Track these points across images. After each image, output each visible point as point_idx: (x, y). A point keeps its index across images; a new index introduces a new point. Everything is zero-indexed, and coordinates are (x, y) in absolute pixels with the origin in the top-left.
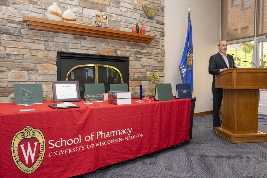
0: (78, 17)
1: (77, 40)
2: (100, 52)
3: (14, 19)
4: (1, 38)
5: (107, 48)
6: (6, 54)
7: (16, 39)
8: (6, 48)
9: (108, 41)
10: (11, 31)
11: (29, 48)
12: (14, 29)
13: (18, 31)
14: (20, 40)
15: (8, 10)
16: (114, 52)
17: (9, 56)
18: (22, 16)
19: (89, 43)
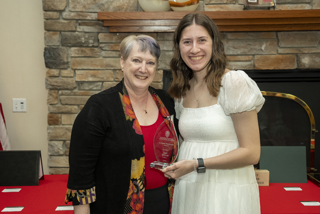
2: (256, 65)
3: (86, 17)
4: (68, 54)
5: (276, 53)
6: (76, 82)
7: (91, 54)
8: (76, 71)
9: (277, 36)
10: (83, 40)
11: (112, 68)
12: (88, 36)
13: (93, 38)
14: (97, 55)
15: (77, 3)
16: (294, 59)
17: (80, 85)
18: (100, 9)
19: (231, 47)
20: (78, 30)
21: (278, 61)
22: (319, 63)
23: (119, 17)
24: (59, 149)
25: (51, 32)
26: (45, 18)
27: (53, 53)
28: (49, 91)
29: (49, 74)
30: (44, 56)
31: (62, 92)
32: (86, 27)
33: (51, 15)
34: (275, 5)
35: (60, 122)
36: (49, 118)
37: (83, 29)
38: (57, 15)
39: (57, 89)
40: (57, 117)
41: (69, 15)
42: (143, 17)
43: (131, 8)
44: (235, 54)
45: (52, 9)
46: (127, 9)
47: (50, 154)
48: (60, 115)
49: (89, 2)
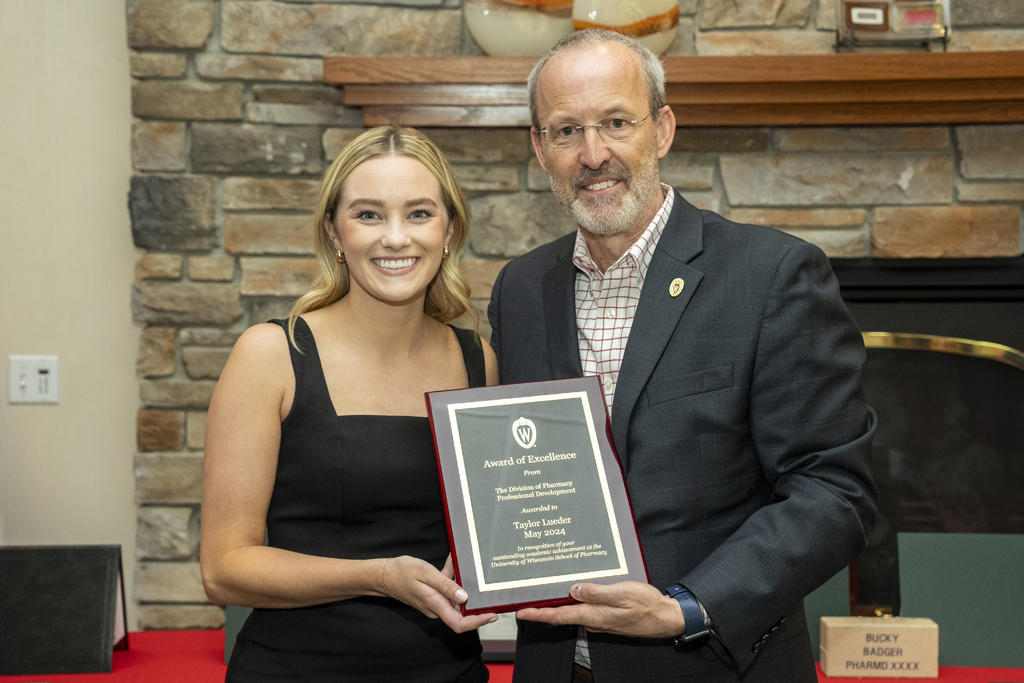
1: (693, 162)
2: (880, 241)
3: (281, 71)
4: (214, 202)
5: (949, 201)
6: (243, 297)
7: (298, 200)
8: (243, 260)
9: (955, 142)
10: (268, 151)
12: (288, 138)
13: (304, 145)
15: (251, 21)
16: (1016, 222)
17: (256, 308)
18: (329, 43)
19: (789, 177)
20: (252, 115)
21: (957, 228)
23: (400, 73)
24: (175, 537)
25: (155, 125)
26: (137, 74)
27: (160, 197)
28: (145, 329)
29: (145, 269)
30: (130, 206)
31: (191, 334)
32: (281, 106)
33: (157, 64)
34: (950, 32)
35: (181, 440)
36: (143, 424)
37: (269, 113)
38: (179, 64)
39: (171, 324)
40: (172, 424)
41: (222, 65)
42: (484, 75)
43: (440, 41)
44: (805, 202)
45: (162, 42)
46: (424, 46)
47: (142, 553)
48: (181, 414)
49: (292, 19)
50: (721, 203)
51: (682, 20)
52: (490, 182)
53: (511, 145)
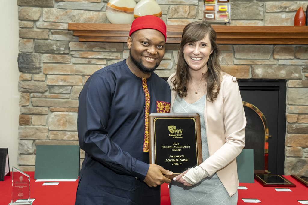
0: (168, 6)
3: (58, 26)
4: (40, 60)
5: (232, 64)
6: (48, 85)
7: (62, 60)
8: (48, 76)
9: (233, 49)
10: (55, 47)
11: (81, 74)
12: (60, 44)
13: (64, 46)
14: (67, 61)
15: (50, 13)
16: (249, 70)
17: (51, 88)
18: (71, 20)
20: (51, 38)
21: (233, 71)
22: (271, 74)
23: (88, 27)
24: (29, 148)
25: (25, 40)
26: (20, 26)
27: (26, 59)
28: (21, 93)
29: (22, 78)
30: (18, 61)
31: (34, 95)
32: (58, 36)
33: (26, 24)
34: (230, 21)
35: (30, 122)
36: (21, 118)
38: (32, 24)
39: (29, 92)
40: (28, 118)
41: (43, 25)
42: (110, 28)
43: (100, 20)
45: (27, 18)
46: (96, 21)
47: (20, 152)
48: (31, 116)
49: (62, 13)
50: (173, 63)
51: (163, 16)
52: (113, 56)
53: (119, 47)
